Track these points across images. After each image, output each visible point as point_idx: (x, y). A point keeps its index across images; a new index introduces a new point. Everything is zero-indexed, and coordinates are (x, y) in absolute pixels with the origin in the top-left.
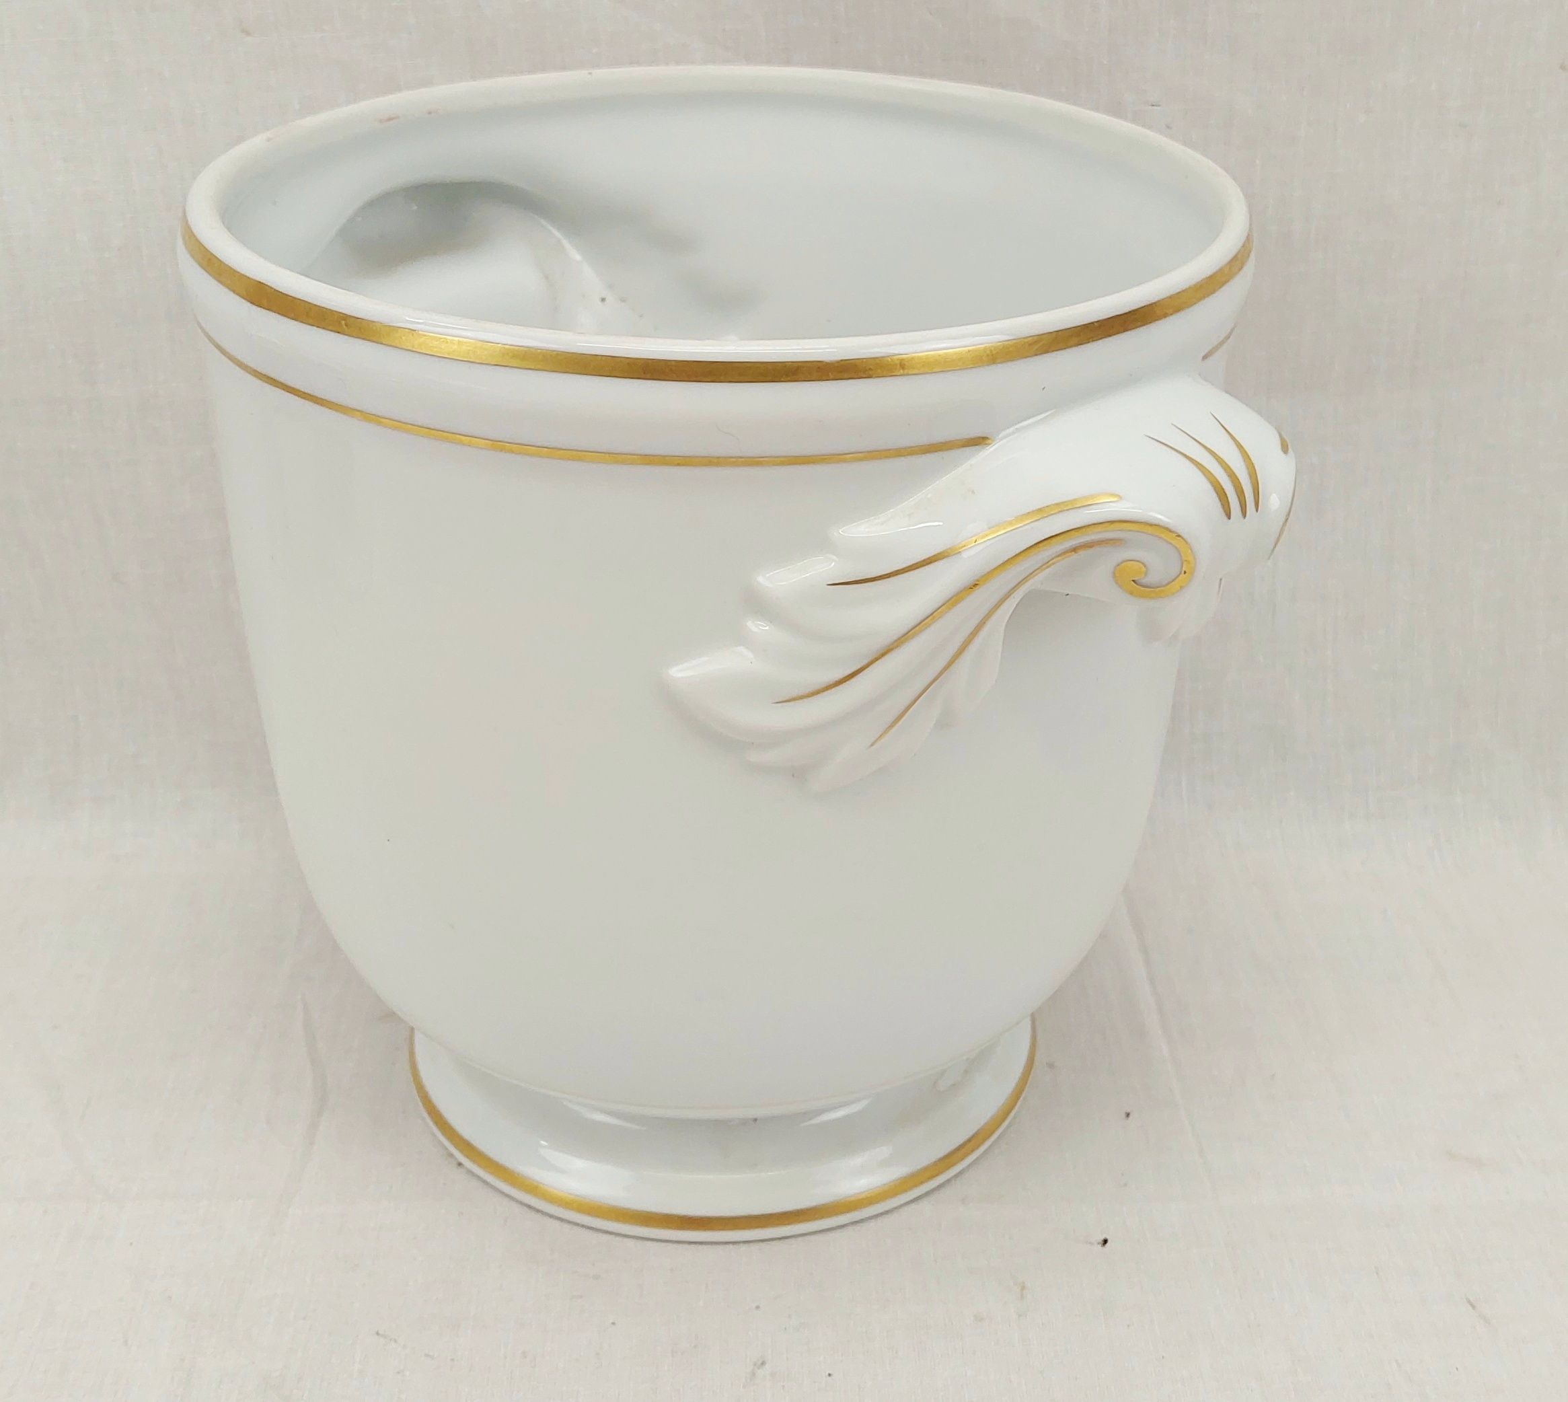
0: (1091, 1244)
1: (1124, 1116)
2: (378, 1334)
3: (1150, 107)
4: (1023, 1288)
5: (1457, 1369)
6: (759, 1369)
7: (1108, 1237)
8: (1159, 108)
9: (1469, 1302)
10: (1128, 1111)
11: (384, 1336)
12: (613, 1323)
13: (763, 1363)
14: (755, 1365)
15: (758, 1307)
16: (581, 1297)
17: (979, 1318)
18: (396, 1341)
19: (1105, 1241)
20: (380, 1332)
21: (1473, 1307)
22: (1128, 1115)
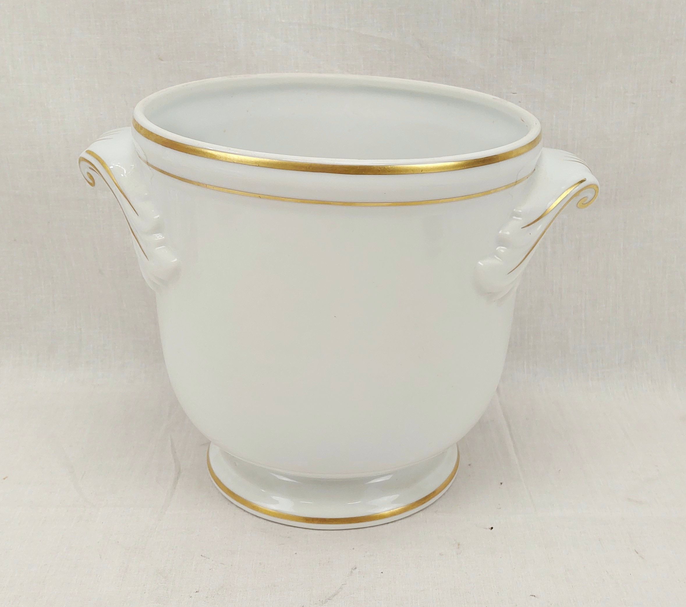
0: (486, 529)
1: (500, 484)
3: (512, 94)
4: (459, 545)
5: (630, 574)
6: (354, 570)
8: (516, 95)
9: (636, 551)
10: (502, 482)
11: (205, 557)
12: (296, 553)
13: (356, 568)
14: (352, 569)
15: (353, 549)
16: (283, 544)
17: (441, 554)
18: (209, 558)
19: (492, 528)
20: (203, 555)
21: (637, 553)
22: (501, 483)
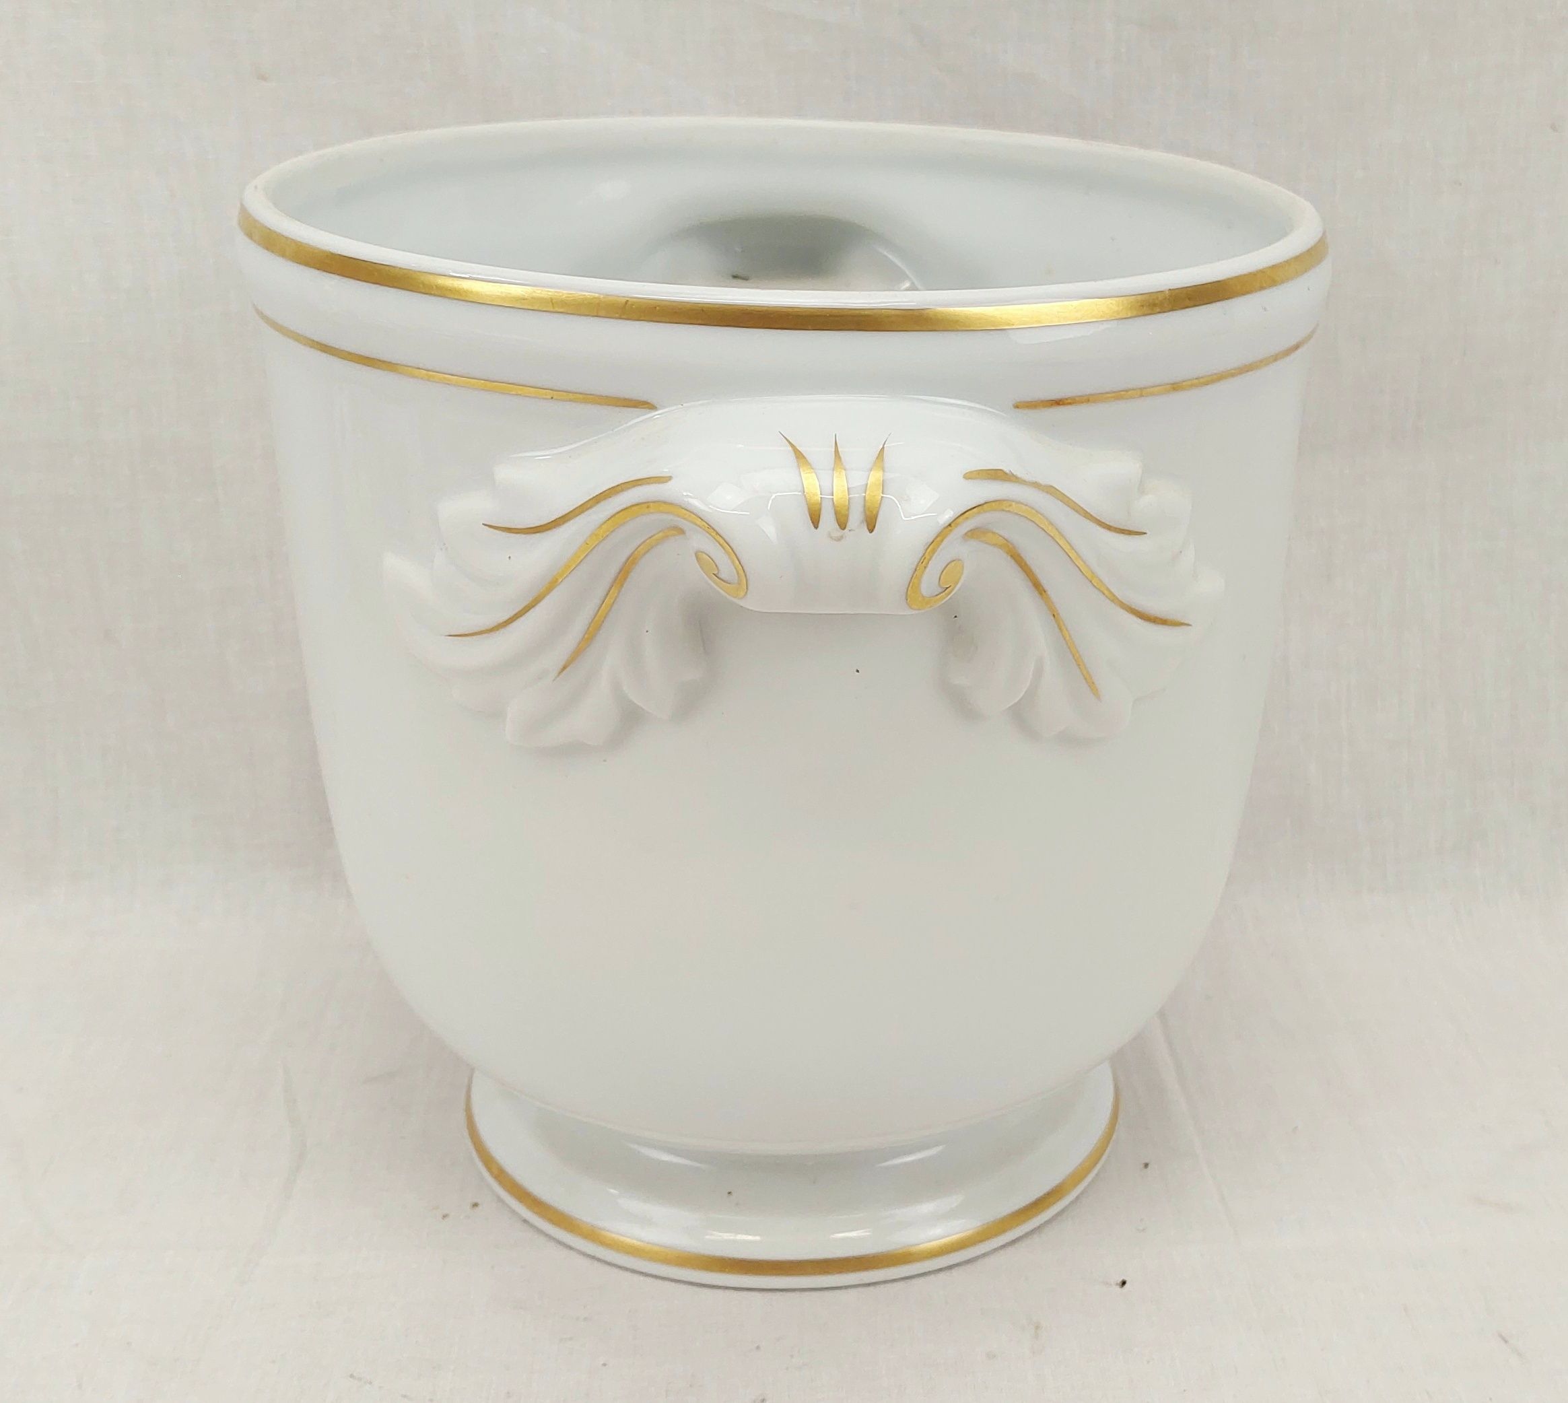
0: (1109, 1285)
1: (1142, 1166)
2: (352, 1376)
4: (1037, 1328)
7: (1126, 1279)
9: (1501, 1336)
10: (1147, 1161)
11: (360, 1379)
12: (604, 1365)
15: (758, 1348)
16: (571, 1339)
17: (991, 1356)
18: (369, 1384)
19: (1124, 1283)
20: (355, 1374)
21: (1506, 1342)
22: (1146, 1165)
